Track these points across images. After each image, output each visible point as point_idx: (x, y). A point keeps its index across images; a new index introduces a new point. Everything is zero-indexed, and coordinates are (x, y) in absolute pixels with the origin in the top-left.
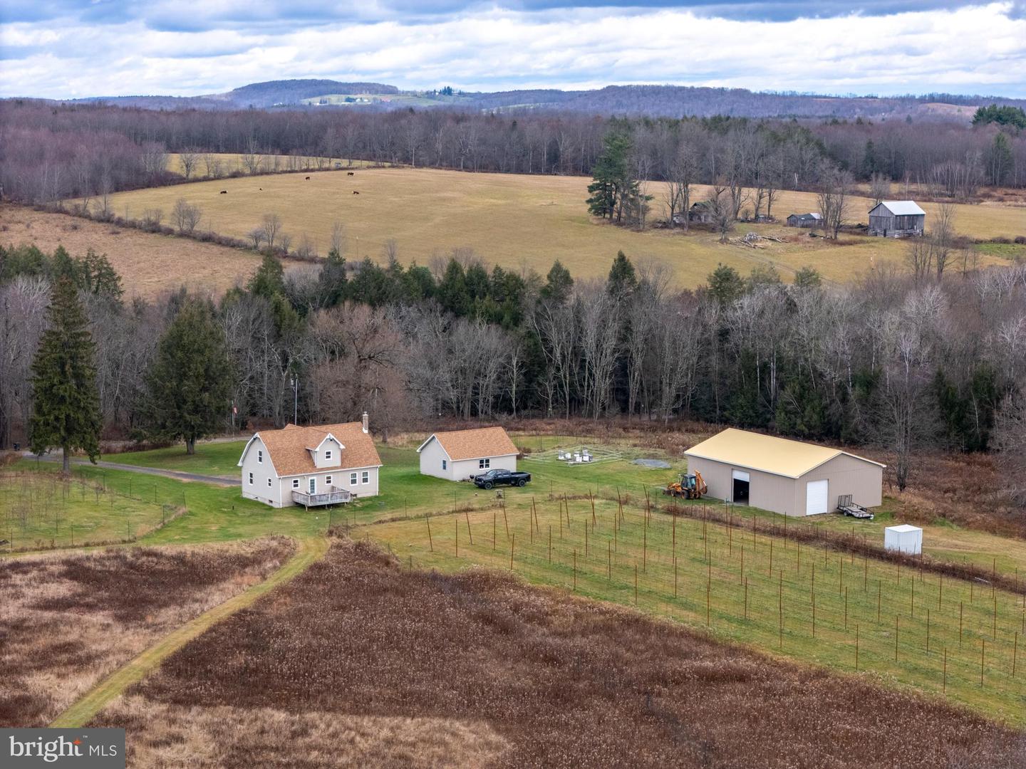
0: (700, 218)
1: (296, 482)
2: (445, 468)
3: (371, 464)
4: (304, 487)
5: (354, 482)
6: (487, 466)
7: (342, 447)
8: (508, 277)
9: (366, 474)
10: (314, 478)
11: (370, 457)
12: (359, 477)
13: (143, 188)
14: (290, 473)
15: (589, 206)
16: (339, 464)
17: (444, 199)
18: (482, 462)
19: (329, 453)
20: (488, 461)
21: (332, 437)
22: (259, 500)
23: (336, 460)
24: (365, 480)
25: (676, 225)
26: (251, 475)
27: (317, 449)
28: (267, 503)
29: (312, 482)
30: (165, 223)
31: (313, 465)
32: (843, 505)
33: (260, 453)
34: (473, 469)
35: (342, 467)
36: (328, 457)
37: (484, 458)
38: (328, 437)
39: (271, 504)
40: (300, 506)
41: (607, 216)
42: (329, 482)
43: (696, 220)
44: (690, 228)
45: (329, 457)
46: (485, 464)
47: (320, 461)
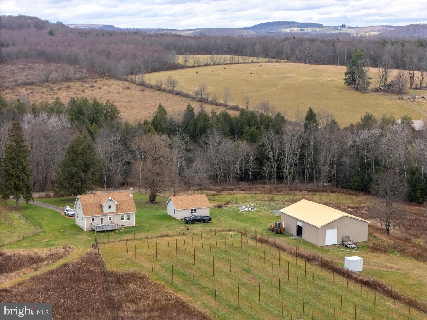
2: (174, 213)
3: (131, 211)
4: (97, 222)
5: (123, 219)
6: (195, 212)
7: (116, 203)
9: (128, 216)
10: (103, 217)
11: (131, 208)
12: (125, 217)
14: (90, 215)
15: (345, 81)
16: (115, 211)
17: (286, 77)
18: (192, 210)
19: (110, 206)
20: (195, 210)
21: (111, 199)
22: (80, 226)
23: (113, 209)
24: (128, 219)
25: (382, 90)
26: (78, 214)
27: (104, 204)
28: (82, 228)
29: (102, 219)
31: (102, 211)
32: (345, 240)
33: (80, 205)
34: (187, 214)
35: (116, 212)
36: (109, 208)
37: (193, 209)
38: (109, 199)
40: (93, 230)
41: (353, 86)
42: (110, 219)
43: (391, 88)
44: (388, 91)
45: (110, 208)
46: (193, 211)
47: (106, 210)
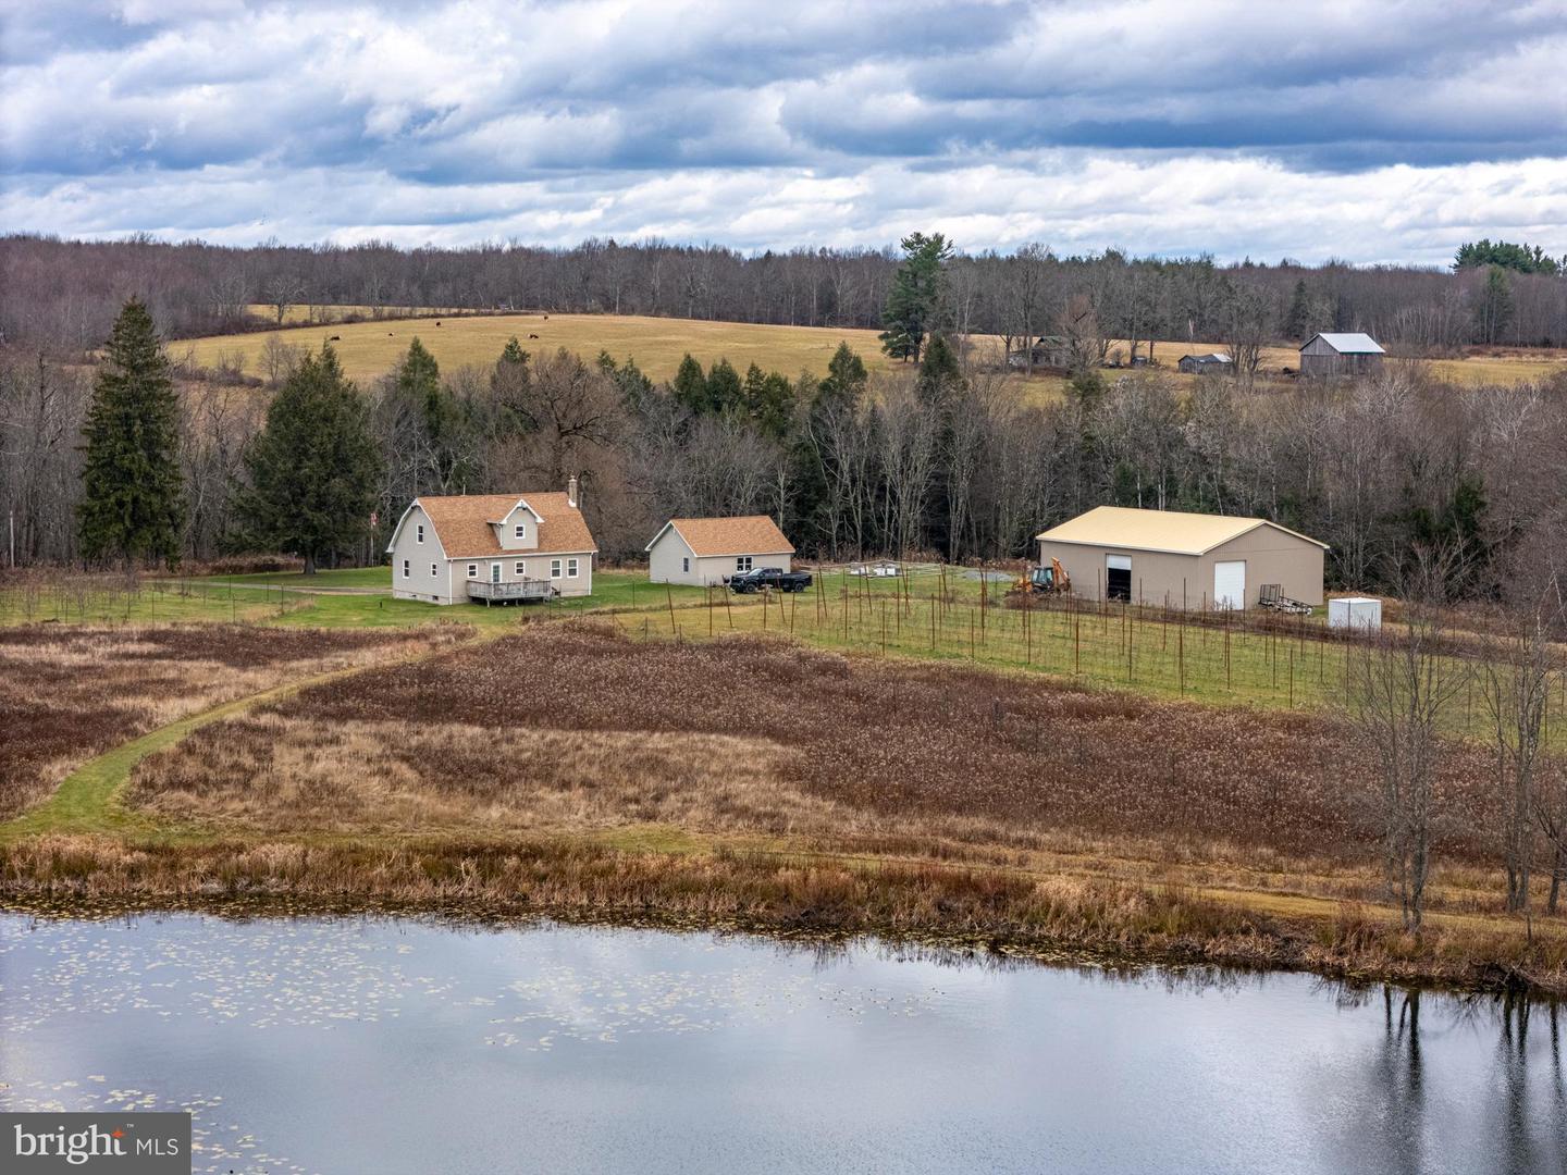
0: (1048, 359)
1: (472, 567)
2: (686, 569)
3: (581, 549)
4: (484, 573)
5: (556, 573)
6: (749, 567)
7: (540, 520)
8: (769, 382)
9: (573, 563)
10: (500, 563)
11: (579, 539)
12: (564, 566)
13: (212, 336)
14: (463, 555)
15: (883, 343)
16: (535, 545)
18: (740, 561)
19: (520, 529)
20: (749, 560)
21: (526, 505)
22: (418, 598)
23: (529, 540)
24: (572, 572)
25: (1014, 369)
26: (407, 563)
27: (504, 522)
28: (430, 600)
29: (496, 568)
30: (249, 372)
31: (498, 545)
32: (1267, 597)
33: (421, 529)
34: (730, 569)
35: (539, 550)
36: (518, 535)
37: (744, 554)
38: (519, 505)
39: (435, 602)
40: (479, 601)
41: (910, 358)
42: (520, 571)
43: (1042, 363)
44: (1034, 372)
45: (521, 535)
46: (744, 564)
47: (507, 539)
